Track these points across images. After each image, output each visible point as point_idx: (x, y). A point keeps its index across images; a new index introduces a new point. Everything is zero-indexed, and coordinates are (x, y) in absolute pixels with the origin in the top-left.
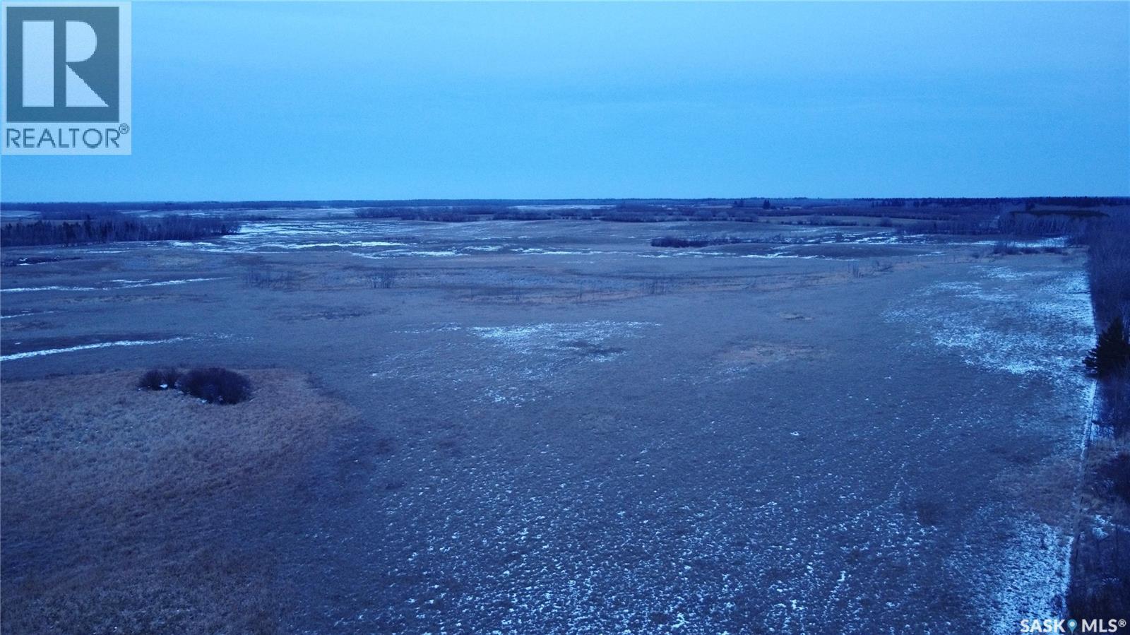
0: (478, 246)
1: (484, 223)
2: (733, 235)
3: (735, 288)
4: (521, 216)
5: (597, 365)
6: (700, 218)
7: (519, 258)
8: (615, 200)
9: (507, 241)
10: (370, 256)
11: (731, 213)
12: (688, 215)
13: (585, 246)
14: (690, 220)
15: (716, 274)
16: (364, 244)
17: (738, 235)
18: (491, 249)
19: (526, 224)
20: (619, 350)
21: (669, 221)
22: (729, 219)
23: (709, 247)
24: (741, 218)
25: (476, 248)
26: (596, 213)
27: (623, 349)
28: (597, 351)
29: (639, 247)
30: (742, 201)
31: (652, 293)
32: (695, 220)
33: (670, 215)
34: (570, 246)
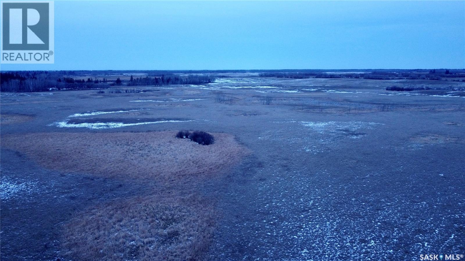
0: (307, 89)
1: (311, 79)
2: (427, 86)
3: (424, 110)
4: (327, 76)
5: (353, 140)
6: (411, 78)
7: (325, 94)
8: (372, 70)
9: (320, 87)
10: (263, 92)
11: (427, 76)
12: (406, 76)
13: (355, 90)
14: (407, 79)
15: (415, 103)
16: (261, 87)
17: (430, 86)
18: (313, 90)
19: (330, 80)
20: (363, 134)
21: (396, 79)
22: (426, 78)
23: (414, 91)
24: (433, 78)
25: (306, 90)
26: (362, 75)
27: (365, 134)
28: (353, 134)
29: (380, 91)
30: (434, 70)
31: (383, 111)
32: (409, 79)
33: (397, 76)
34: (349, 90)
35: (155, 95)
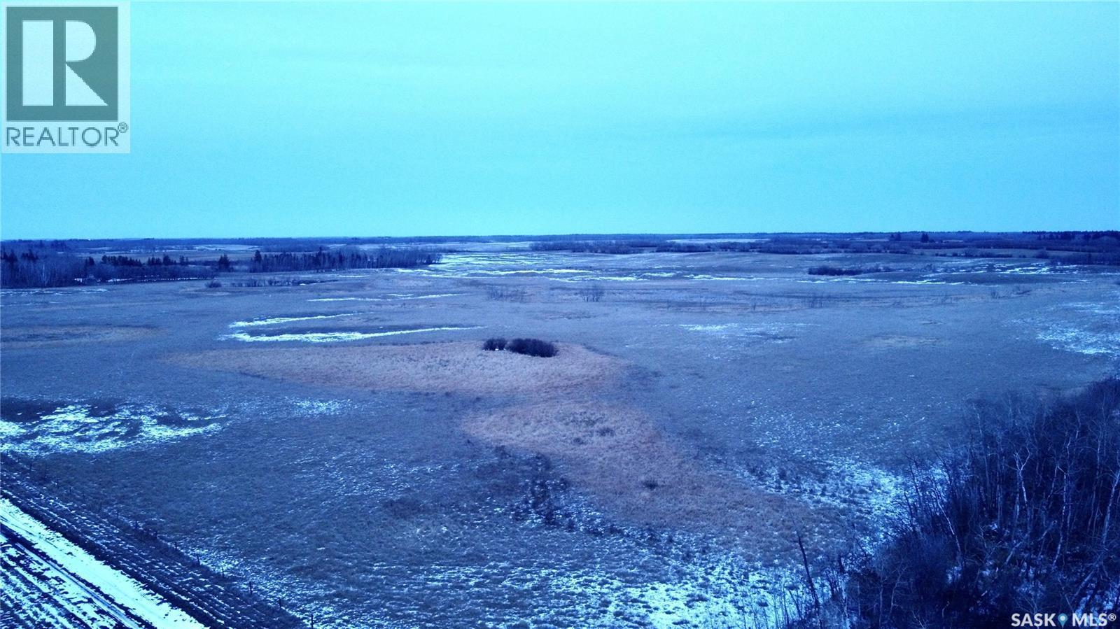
0: (655, 273)
1: (649, 254)
2: (887, 265)
3: (883, 305)
4: (682, 249)
5: (779, 345)
6: (855, 250)
7: (694, 283)
8: (767, 234)
9: (677, 269)
10: (566, 280)
11: (886, 247)
12: (843, 248)
13: (748, 274)
14: (845, 252)
15: (868, 295)
16: (556, 271)
17: (891, 265)
18: (665, 275)
19: (687, 256)
20: (791, 337)
21: (823, 253)
22: (883, 251)
23: (863, 275)
24: (896, 250)
25: (653, 275)
26: (753, 247)
27: (795, 337)
28: (775, 338)
29: (799, 275)
30: (899, 234)
31: (813, 307)
32: (850, 252)
33: (826, 248)
35: (343, 290)
